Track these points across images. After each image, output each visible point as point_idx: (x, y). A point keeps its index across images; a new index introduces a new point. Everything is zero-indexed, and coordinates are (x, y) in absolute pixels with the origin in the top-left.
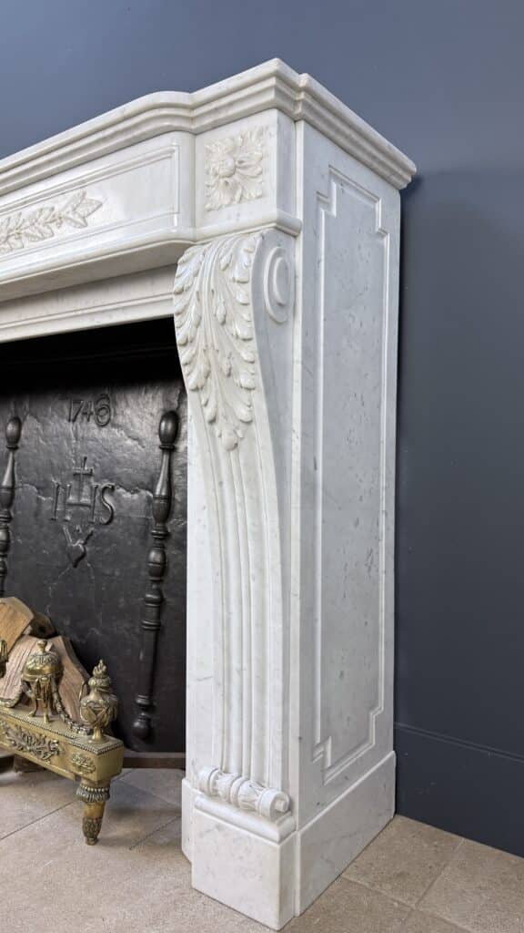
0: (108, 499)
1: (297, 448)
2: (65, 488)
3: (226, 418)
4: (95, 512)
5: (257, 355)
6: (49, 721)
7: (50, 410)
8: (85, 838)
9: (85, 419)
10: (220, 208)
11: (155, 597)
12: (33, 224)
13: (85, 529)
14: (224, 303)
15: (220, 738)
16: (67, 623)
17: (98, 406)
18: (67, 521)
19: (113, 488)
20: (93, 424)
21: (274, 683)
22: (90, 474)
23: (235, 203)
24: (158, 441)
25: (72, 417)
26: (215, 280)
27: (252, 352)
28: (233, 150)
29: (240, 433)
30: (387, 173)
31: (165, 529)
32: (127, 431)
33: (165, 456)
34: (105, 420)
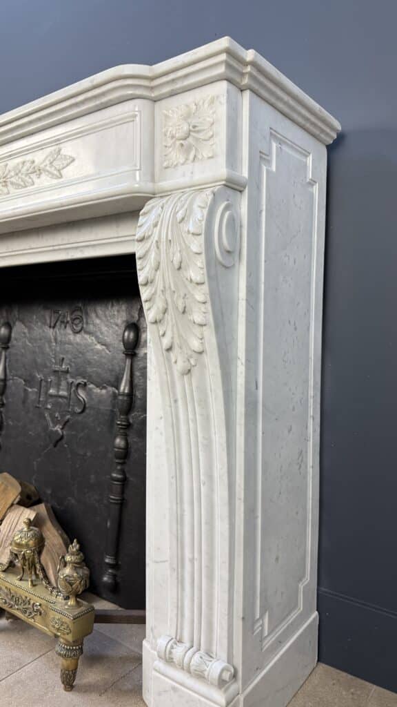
0: (82, 394)
1: (242, 373)
2: (47, 382)
3: (181, 348)
4: (71, 403)
5: (208, 296)
6: (34, 585)
7: (35, 317)
8: (63, 686)
9: (63, 326)
10: (176, 165)
11: (119, 476)
12: (17, 174)
13: (63, 416)
14: (180, 251)
15: (175, 612)
16: (49, 492)
17: (73, 317)
18: (47, 409)
19: (85, 384)
20: (69, 331)
21: (221, 572)
22: (67, 372)
23: (189, 162)
24: (122, 347)
25: (52, 325)
26: (172, 231)
27: (204, 294)
28: (187, 117)
29: (193, 362)
30: (317, 132)
31: (128, 420)
32: (97, 337)
33: (128, 360)
34: (79, 328)
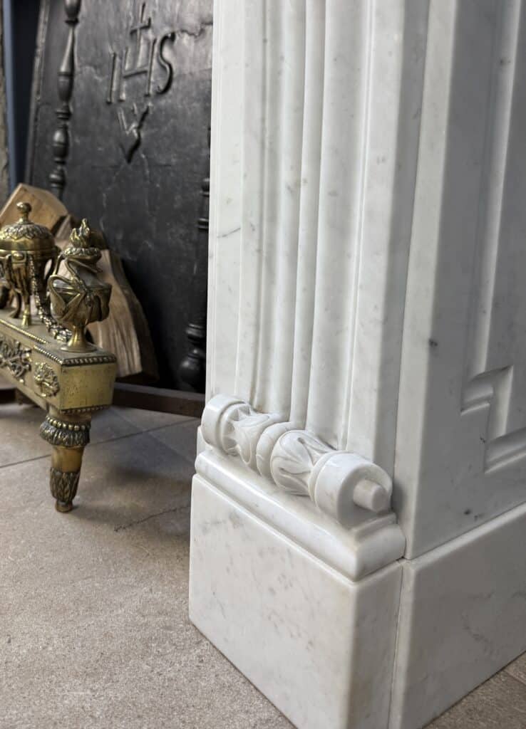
0: (167, 55)
2: (121, 58)
4: (152, 79)
6: (30, 324)
16: (120, 237)
18: (122, 101)
19: (173, 36)
